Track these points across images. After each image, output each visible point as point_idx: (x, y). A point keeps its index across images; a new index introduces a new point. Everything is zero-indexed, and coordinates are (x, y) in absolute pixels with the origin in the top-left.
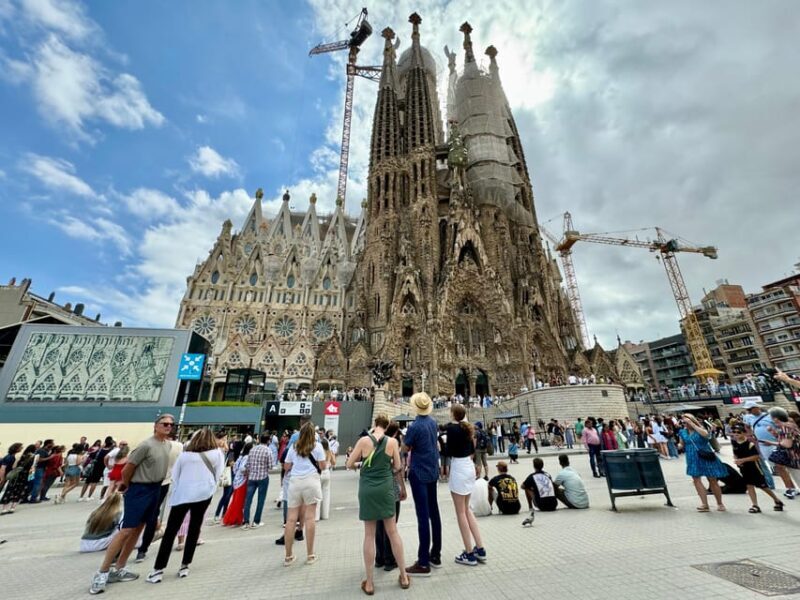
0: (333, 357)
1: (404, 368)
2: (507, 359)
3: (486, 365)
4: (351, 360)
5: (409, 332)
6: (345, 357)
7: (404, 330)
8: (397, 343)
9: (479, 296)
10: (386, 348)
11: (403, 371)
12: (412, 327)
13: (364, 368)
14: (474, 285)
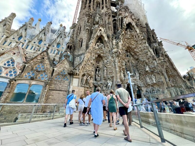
0: (41, 65)
1: (96, 80)
2: (154, 80)
3: (140, 83)
4: (55, 69)
5: (99, 58)
6: (51, 65)
7: (97, 56)
8: (91, 62)
9: (135, 48)
10: (84, 63)
11: (95, 82)
12: (102, 55)
13: (65, 75)
14: (133, 42)
